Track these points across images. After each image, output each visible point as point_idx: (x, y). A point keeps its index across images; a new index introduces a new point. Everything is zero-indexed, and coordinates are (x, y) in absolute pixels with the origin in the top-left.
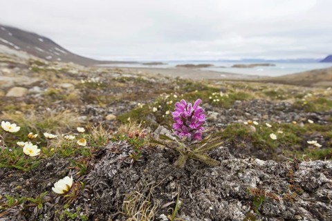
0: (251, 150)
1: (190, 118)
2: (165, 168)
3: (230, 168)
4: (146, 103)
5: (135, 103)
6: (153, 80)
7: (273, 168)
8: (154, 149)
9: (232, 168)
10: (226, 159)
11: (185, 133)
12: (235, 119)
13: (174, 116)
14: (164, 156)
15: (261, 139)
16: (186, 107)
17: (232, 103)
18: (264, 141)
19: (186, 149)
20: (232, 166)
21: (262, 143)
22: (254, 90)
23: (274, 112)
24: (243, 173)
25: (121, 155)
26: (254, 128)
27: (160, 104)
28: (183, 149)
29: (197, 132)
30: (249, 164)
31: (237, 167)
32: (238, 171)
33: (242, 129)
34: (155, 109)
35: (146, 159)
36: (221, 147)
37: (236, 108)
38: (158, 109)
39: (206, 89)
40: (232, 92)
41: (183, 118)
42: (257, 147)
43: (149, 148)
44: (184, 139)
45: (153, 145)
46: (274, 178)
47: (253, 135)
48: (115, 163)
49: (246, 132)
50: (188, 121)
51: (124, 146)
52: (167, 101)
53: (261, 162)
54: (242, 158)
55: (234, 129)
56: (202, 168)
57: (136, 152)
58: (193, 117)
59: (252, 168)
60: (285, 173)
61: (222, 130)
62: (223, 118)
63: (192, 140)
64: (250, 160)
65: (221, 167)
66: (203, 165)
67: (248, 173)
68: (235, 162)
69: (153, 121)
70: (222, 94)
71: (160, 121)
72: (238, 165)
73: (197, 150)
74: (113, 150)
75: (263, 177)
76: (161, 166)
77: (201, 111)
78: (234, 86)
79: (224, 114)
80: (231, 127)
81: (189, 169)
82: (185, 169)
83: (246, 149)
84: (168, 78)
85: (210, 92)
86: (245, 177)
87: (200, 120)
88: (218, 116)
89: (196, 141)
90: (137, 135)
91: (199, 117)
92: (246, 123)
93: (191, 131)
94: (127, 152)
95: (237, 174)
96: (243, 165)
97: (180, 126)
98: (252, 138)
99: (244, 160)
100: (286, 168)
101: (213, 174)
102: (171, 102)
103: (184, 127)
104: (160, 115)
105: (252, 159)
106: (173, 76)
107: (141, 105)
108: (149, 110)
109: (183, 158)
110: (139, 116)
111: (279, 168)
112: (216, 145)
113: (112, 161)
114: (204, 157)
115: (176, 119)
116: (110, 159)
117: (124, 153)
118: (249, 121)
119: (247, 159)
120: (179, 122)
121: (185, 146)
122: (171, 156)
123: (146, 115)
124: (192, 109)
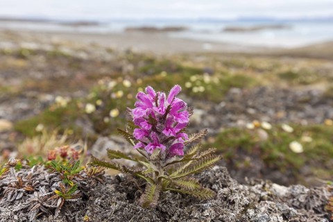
0: (261, 172)
1: (163, 118)
2: (122, 210)
3: (233, 203)
4: (72, 97)
5: (48, 97)
6: (83, 55)
7: (302, 198)
8: (99, 178)
9: (237, 202)
10: (224, 186)
11: (155, 145)
12: (231, 120)
13: (135, 116)
14: (117, 189)
15: (276, 153)
16: (156, 99)
17: (225, 93)
18: (282, 155)
19: (157, 173)
20: (236, 197)
21: (279, 159)
22: (261, 71)
23: (295, 105)
24: (255, 208)
25: (36, 193)
26: (264, 135)
27: (99, 98)
28: (151, 175)
29: (176, 142)
30: (263, 194)
31: (245, 199)
32: (247, 206)
33: (243, 137)
34: (90, 108)
35: (85, 198)
36: (216, 168)
37: (232, 101)
38: (97, 107)
39: (179, 70)
40: (223, 73)
41: (151, 119)
42: (271, 165)
43: (90, 177)
44: (154, 155)
45: (97, 170)
46: (306, 216)
47: (263, 145)
48: (25, 210)
49: (251, 141)
50: (159, 125)
51: (41, 177)
52: (112, 92)
53: (282, 190)
54: (251, 185)
55: (232, 138)
56: (187, 205)
57: (66, 185)
58: (168, 116)
59: (269, 200)
60: (322, 206)
61: (212, 140)
62: (212, 119)
63: (168, 157)
64: (264, 186)
65: (219, 201)
66: (188, 200)
67: (263, 209)
68: (241, 192)
69: (88, 130)
70: (207, 79)
71: (101, 128)
72: (245, 195)
73: (175, 174)
74: (19, 185)
75: (288, 214)
76: (114, 207)
77: (181, 105)
78: (227, 65)
79: (212, 112)
80: (225, 134)
81: (164, 208)
82: (157, 209)
83: (253, 170)
84: (110, 51)
85: (186, 74)
86: (259, 215)
87: (180, 121)
88: (203, 117)
89: (174, 159)
90: (64, 155)
91: (178, 116)
92: (250, 126)
93: (166, 141)
94: (49, 187)
95: (245, 211)
96: (253, 196)
97: (147, 133)
98: (262, 150)
99: (254, 188)
100: (323, 197)
101: (206, 213)
102: (120, 94)
103: (153, 134)
104: (100, 117)
105: (267, 186)
106: (120, 47)
107: (62, 101)
108: (78, 109)
109: (153, 189)
110: (59, 121)
111: (312, 197)
112: (208, 163)
113: (17, 207)
114: (190, 185)
115: (139, 121)
116: (12, 203)
117: (42, 189)
118: (256, 123)
119: (260, 186)
120: (145, 126)
121: (155, 168)
122: (130, 188)
123: (74, 119)
124: (166, 104)
